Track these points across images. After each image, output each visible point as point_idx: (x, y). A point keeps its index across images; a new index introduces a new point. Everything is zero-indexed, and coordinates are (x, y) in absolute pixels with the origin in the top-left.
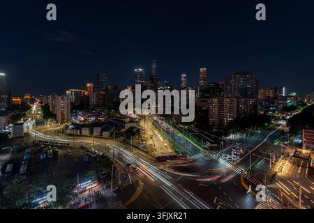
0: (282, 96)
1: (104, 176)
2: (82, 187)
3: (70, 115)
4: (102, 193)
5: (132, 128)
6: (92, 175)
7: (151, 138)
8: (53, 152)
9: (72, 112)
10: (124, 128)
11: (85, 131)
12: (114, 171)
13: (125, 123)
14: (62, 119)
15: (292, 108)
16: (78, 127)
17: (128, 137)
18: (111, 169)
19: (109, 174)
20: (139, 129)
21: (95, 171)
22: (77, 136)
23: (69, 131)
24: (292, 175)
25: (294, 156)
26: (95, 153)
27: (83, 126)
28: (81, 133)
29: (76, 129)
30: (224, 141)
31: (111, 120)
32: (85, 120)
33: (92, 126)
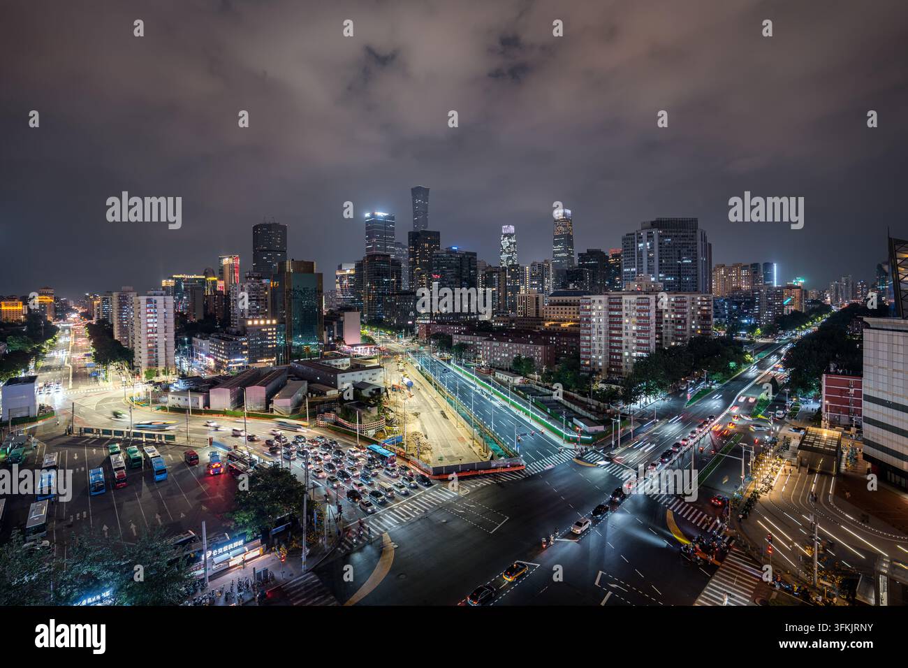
0: (770, 287)
1: (281, 528)
2: (216, 560)
3: (172, 350)
4: (278, 575)
5: (358, 388)
6: (245, 526)
7: (416, 415)
8: (128, 460)
9: (178, 342)
10: (335, 387)
11: (221, 399)
12: (310, 513)
13: (337, 371)
14: (150, 365)
15: (796, 319)
16: (199, 386)
17: (348, 414)
18: (300, 508)
19: (294, 520)
20: (378, 390)
21: (253, 514)
22: (196, 411)
23: (171, 400)
24: (796, 497)
25: (800, 447)
26: (252, 463)
27: (214, 383)
28: (207, 404)
29: (192, 391)
30: (624, 417)
31: (294, 364)
32: (219, 366)
33: (239, 384)
